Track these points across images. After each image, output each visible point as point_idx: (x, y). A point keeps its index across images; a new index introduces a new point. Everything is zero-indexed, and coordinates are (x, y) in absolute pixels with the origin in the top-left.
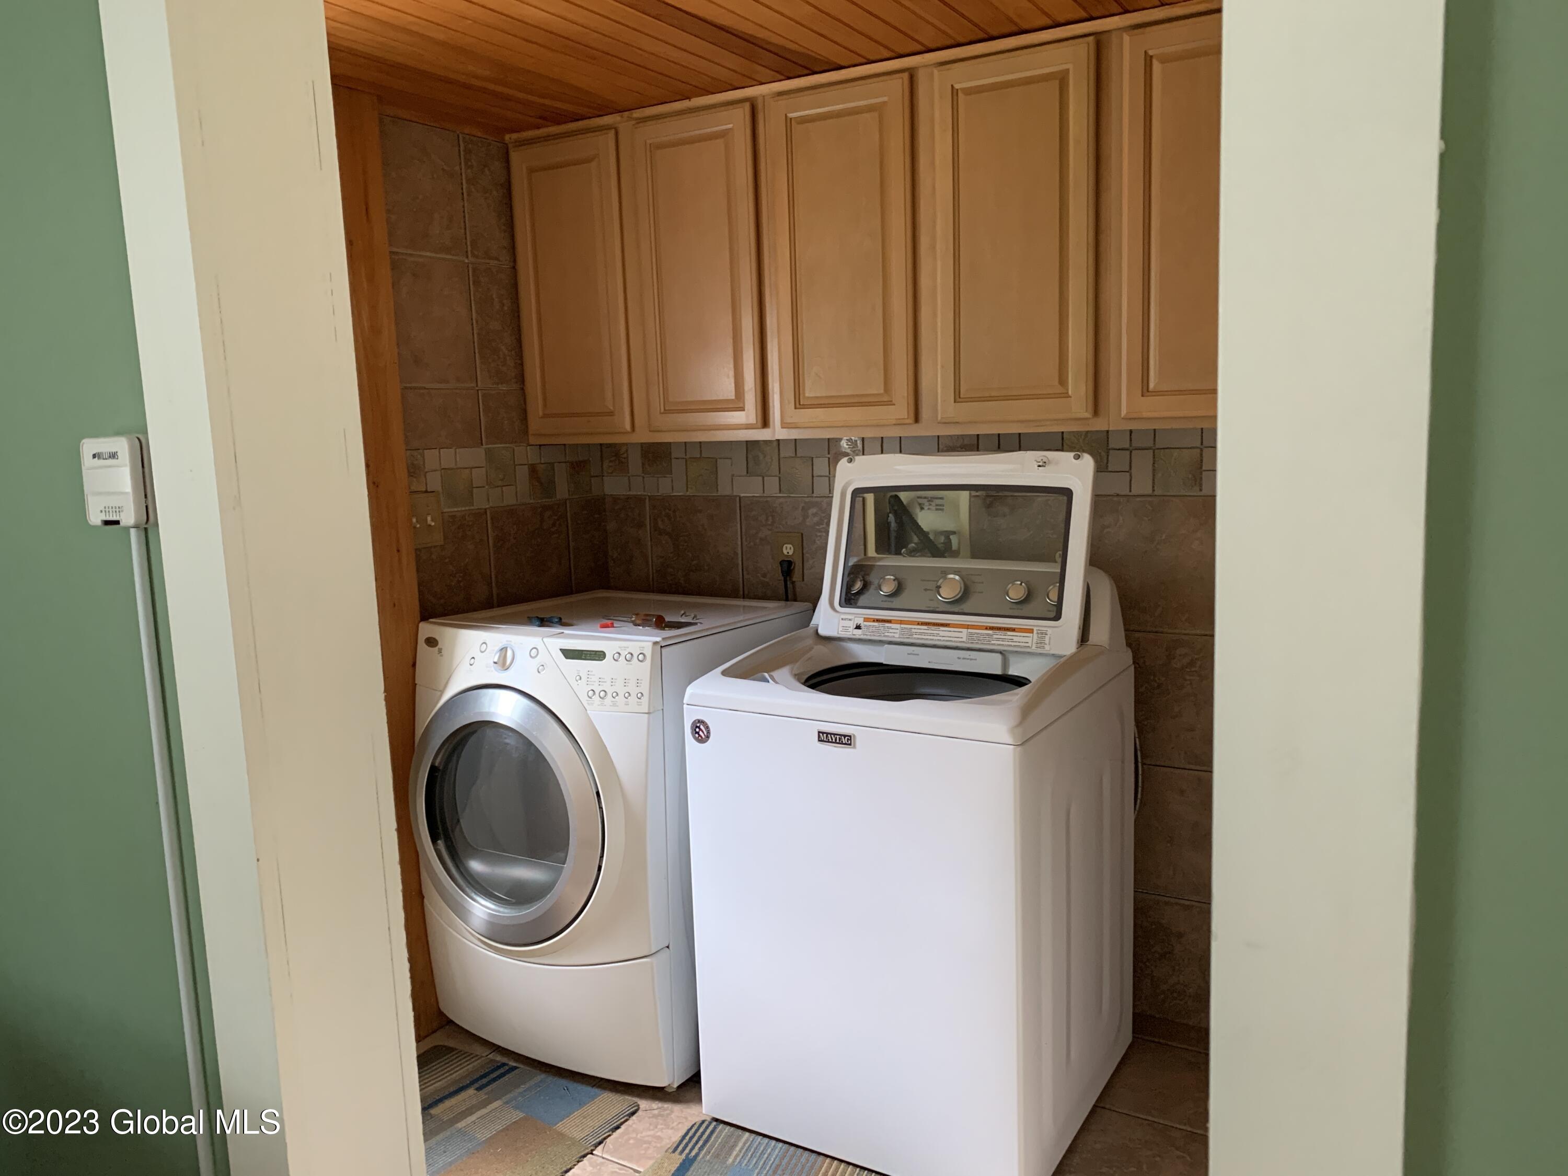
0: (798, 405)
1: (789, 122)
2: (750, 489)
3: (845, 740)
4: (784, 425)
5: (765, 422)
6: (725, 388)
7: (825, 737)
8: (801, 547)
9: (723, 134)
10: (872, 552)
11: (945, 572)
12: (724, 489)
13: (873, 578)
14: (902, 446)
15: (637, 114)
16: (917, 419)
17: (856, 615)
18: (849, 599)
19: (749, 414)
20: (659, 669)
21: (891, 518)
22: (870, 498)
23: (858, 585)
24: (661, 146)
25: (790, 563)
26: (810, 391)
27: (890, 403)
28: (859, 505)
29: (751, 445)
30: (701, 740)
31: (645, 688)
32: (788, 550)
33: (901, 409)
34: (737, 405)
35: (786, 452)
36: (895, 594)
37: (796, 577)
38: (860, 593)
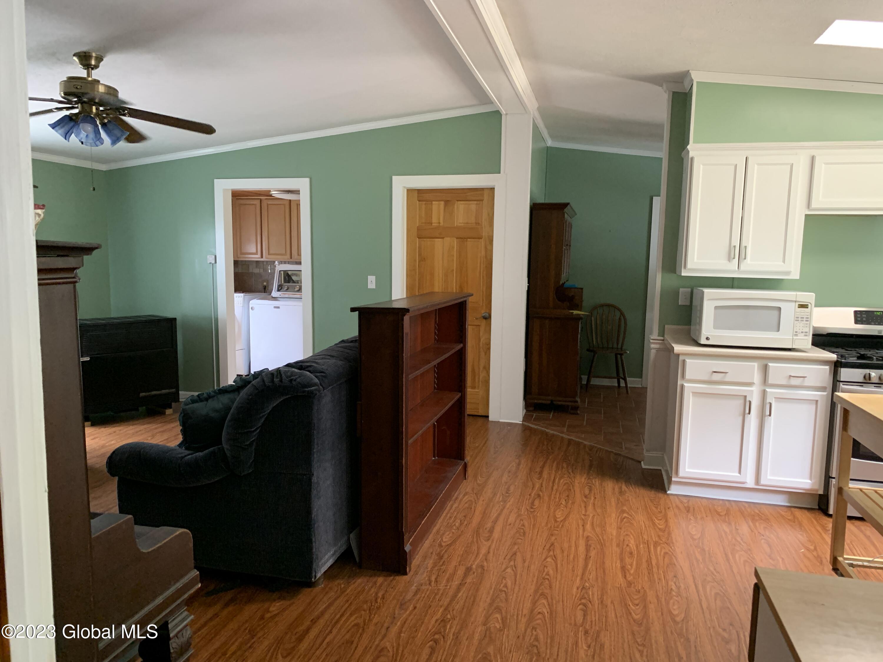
0: (269, 254)
1: (268, 204)
2: (256, 271)
3: (278, 307)
4: (266, 258)
5: (262, 257)
6: (254, 251)
7: (275, 307)
8: (268, 283)
9: (255, 204)
10: (283, 282)
11: (296, 286)
12: (251, 271)
13: (283, 287)
14: (289, 263)
15: (237, 197)
16: (291, 258)
17: (279, 293)
18: (279, 290)
19: (259, 255)
20: (244, 299)
21: (287, 277)
22: (282, 272)
23: (280, 288)
24: (241, 204)
25: (265, 286)
26: (271, 252)
27: (286, 255)
28: (280, 275)
29: (257, 262)
30: (253, 310)
31: (242, 302)
32: (265, 284)
33: (288, 256)
34: (256, 253)
35: (265, 263)
36: (286, 290)
37: (267, 289)
38: (281, 289)
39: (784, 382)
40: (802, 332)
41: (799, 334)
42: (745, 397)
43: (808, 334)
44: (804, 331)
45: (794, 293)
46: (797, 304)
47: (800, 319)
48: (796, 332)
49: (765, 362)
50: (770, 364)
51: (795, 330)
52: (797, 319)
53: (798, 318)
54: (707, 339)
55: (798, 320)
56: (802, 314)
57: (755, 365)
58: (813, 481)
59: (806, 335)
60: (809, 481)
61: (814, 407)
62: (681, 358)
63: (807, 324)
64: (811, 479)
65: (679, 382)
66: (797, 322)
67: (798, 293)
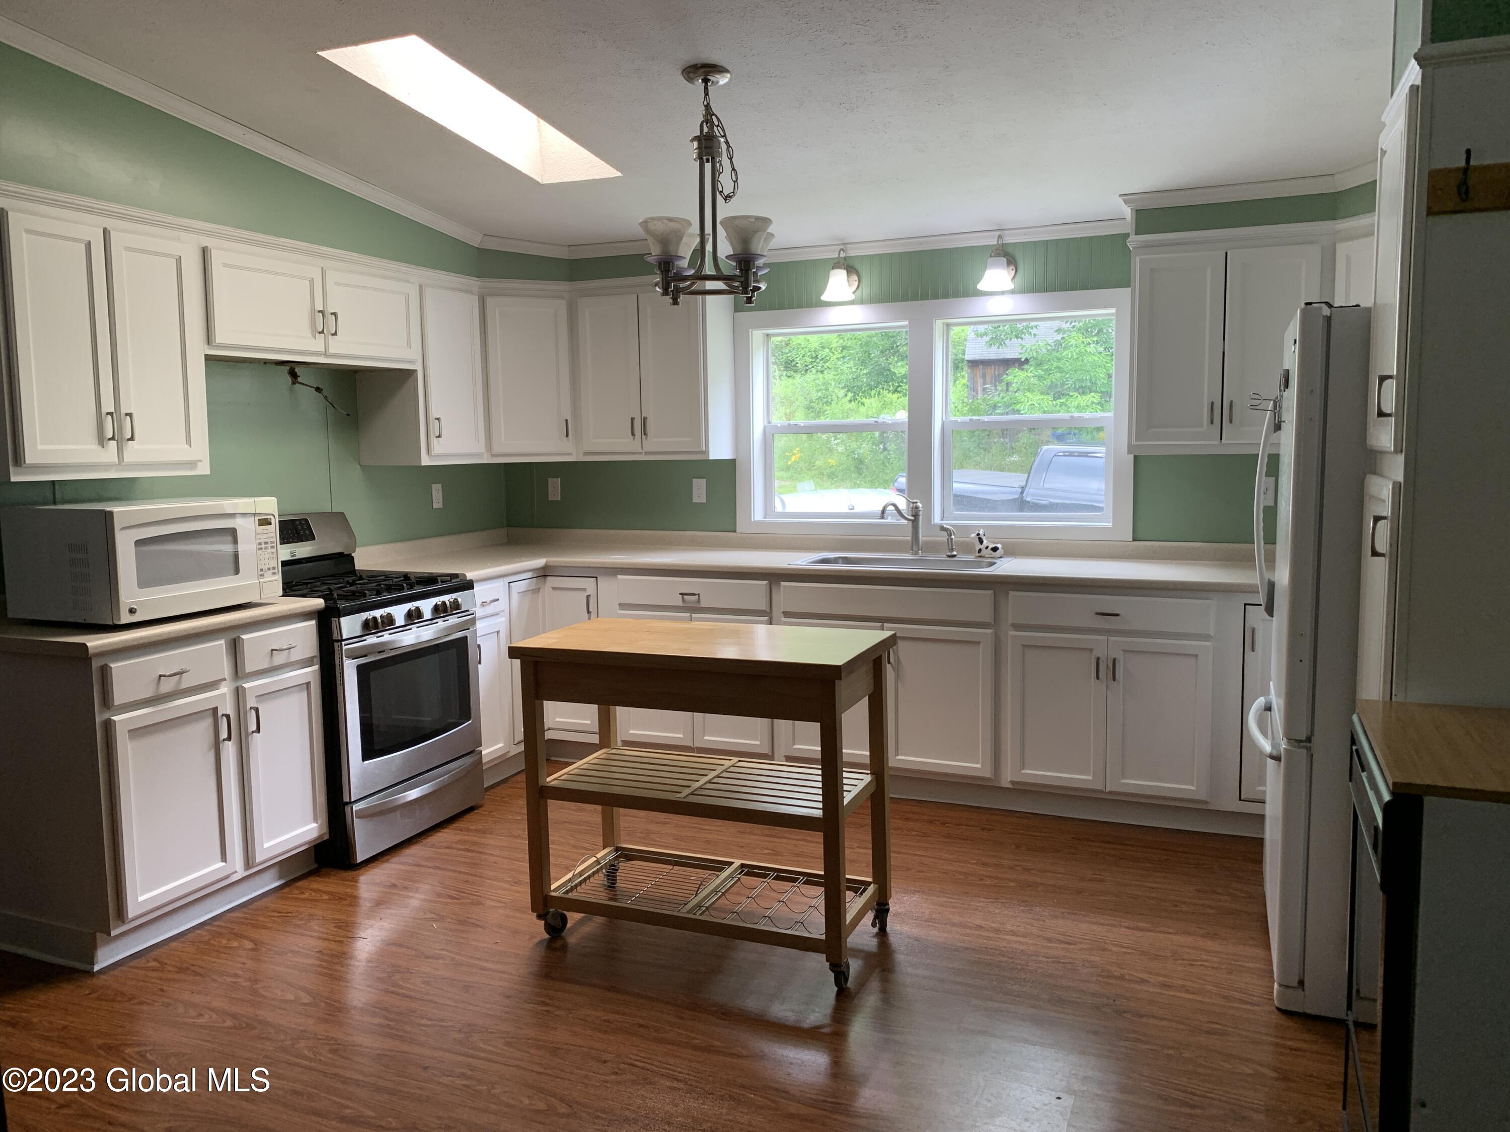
39: (265, 665)
40: (269, 569)
41: (265, 574)
42: (215, 710)
43: (276, 571)
44: (271, 566)
45: (251, 500)
46: (257, 518)
47: (263, 546)
48: (262, 570)
49: (233, 635)
50: (244, 637)
51: (260, 567)
52: (260, 546)
53: (260, 544)
54: (132, 611)
55: (261, 549)
56: (266, 536)
57: (220, 644)
58: (319, 822)
59: (274, 574)
60: (315, 825)
61: (305, 694)
62: (96, 664)
63: (273, 553)
64: (315, 821)
65: (99, 719)
66: (260, 552)
67: (257, 499)
